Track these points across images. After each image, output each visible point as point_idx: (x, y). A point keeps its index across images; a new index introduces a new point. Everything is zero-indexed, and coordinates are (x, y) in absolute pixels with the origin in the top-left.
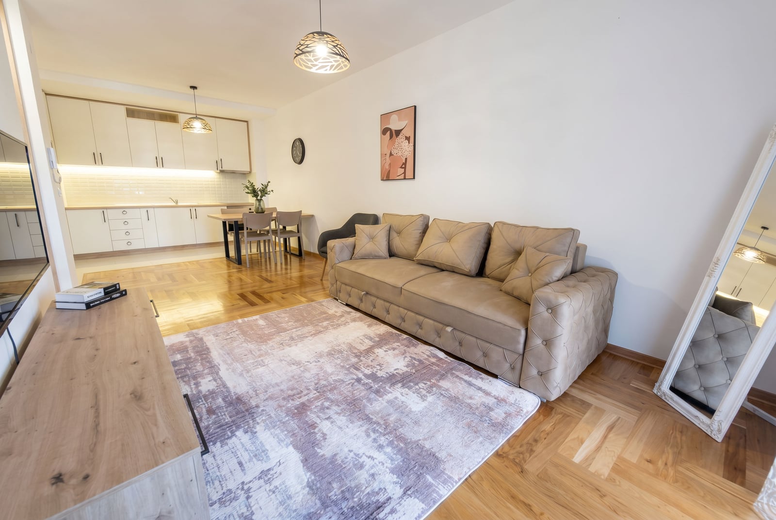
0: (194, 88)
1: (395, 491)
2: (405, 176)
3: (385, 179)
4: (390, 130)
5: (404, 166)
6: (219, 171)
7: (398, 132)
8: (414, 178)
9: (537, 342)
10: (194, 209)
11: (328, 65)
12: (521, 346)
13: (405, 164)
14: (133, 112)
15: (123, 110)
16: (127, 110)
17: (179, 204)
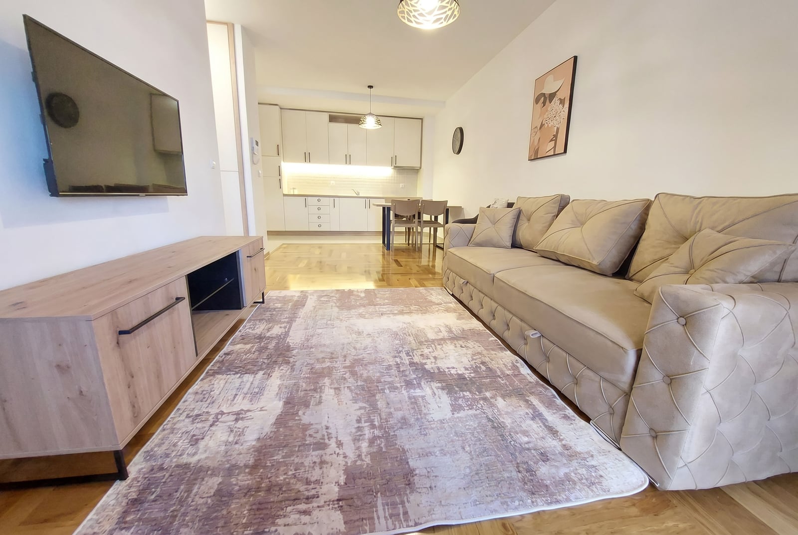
0: (371, 87)
1: (331, 490)
2: (554, 151)
3: (533, 158)
4: (544, 94)
5: (555, 138)
6: (393, 167)
7: (552, 96)
8: (565, 151)
9: (654, 376)
10: (369, 199)
11: (442, 18)
12: (626, 378)
13: (556, 136)
14: (333, 119)
15: (326, 117)
16: (330, 116)
17: (360, 195)
